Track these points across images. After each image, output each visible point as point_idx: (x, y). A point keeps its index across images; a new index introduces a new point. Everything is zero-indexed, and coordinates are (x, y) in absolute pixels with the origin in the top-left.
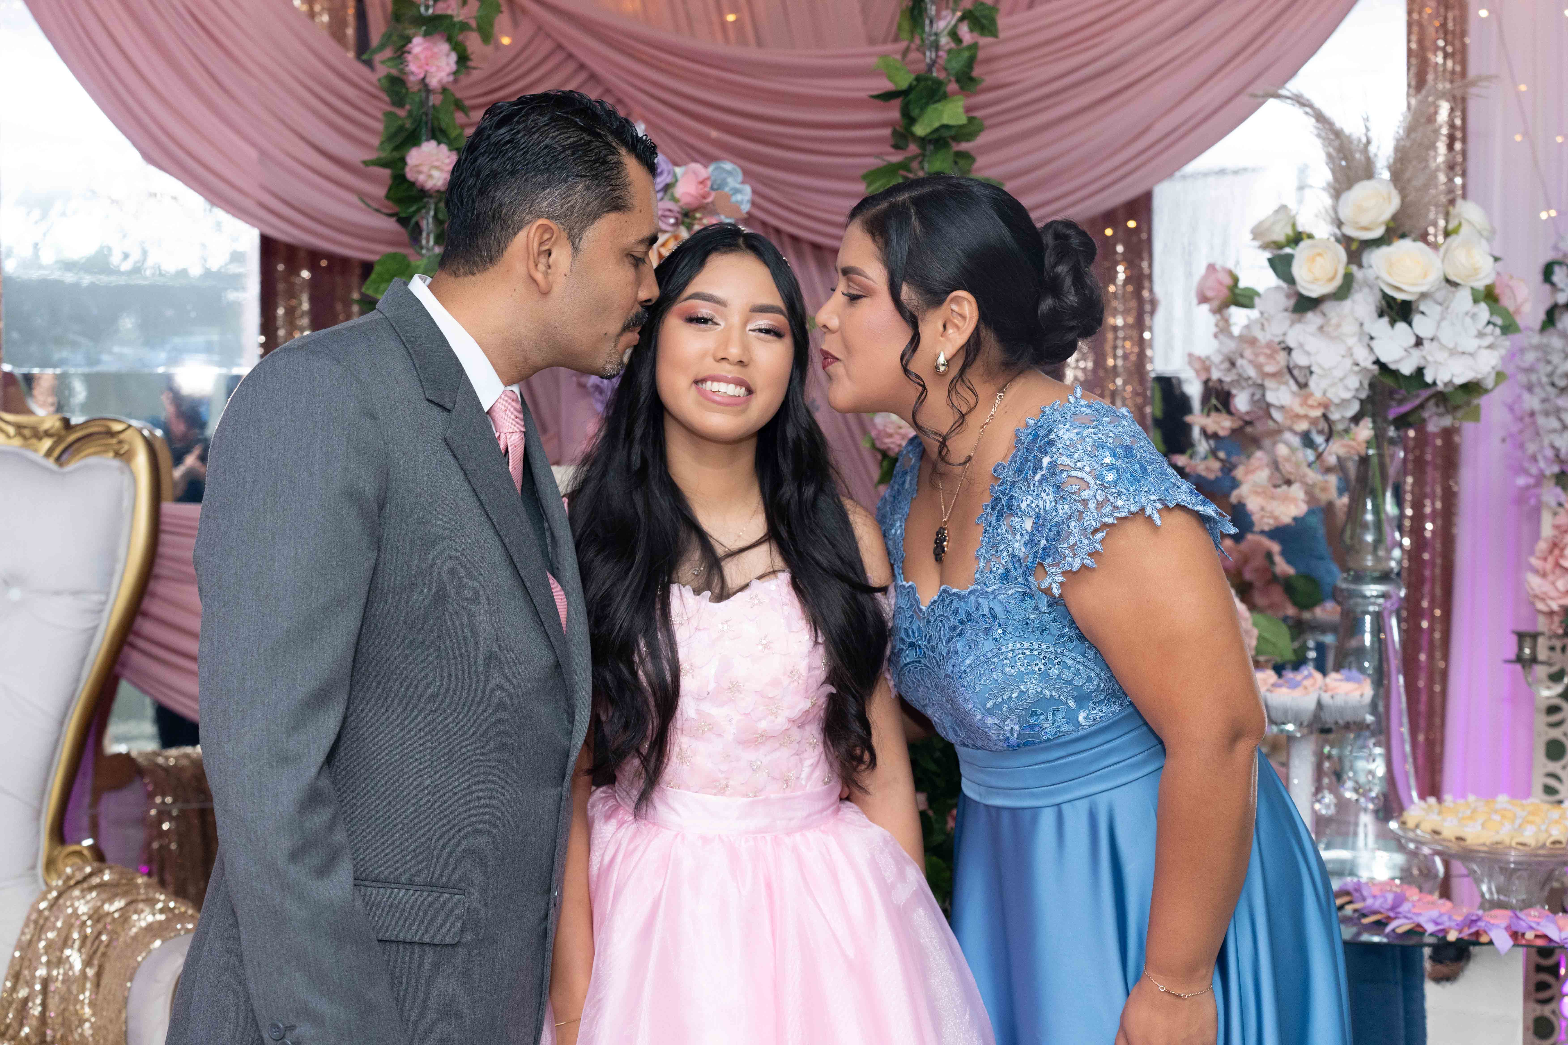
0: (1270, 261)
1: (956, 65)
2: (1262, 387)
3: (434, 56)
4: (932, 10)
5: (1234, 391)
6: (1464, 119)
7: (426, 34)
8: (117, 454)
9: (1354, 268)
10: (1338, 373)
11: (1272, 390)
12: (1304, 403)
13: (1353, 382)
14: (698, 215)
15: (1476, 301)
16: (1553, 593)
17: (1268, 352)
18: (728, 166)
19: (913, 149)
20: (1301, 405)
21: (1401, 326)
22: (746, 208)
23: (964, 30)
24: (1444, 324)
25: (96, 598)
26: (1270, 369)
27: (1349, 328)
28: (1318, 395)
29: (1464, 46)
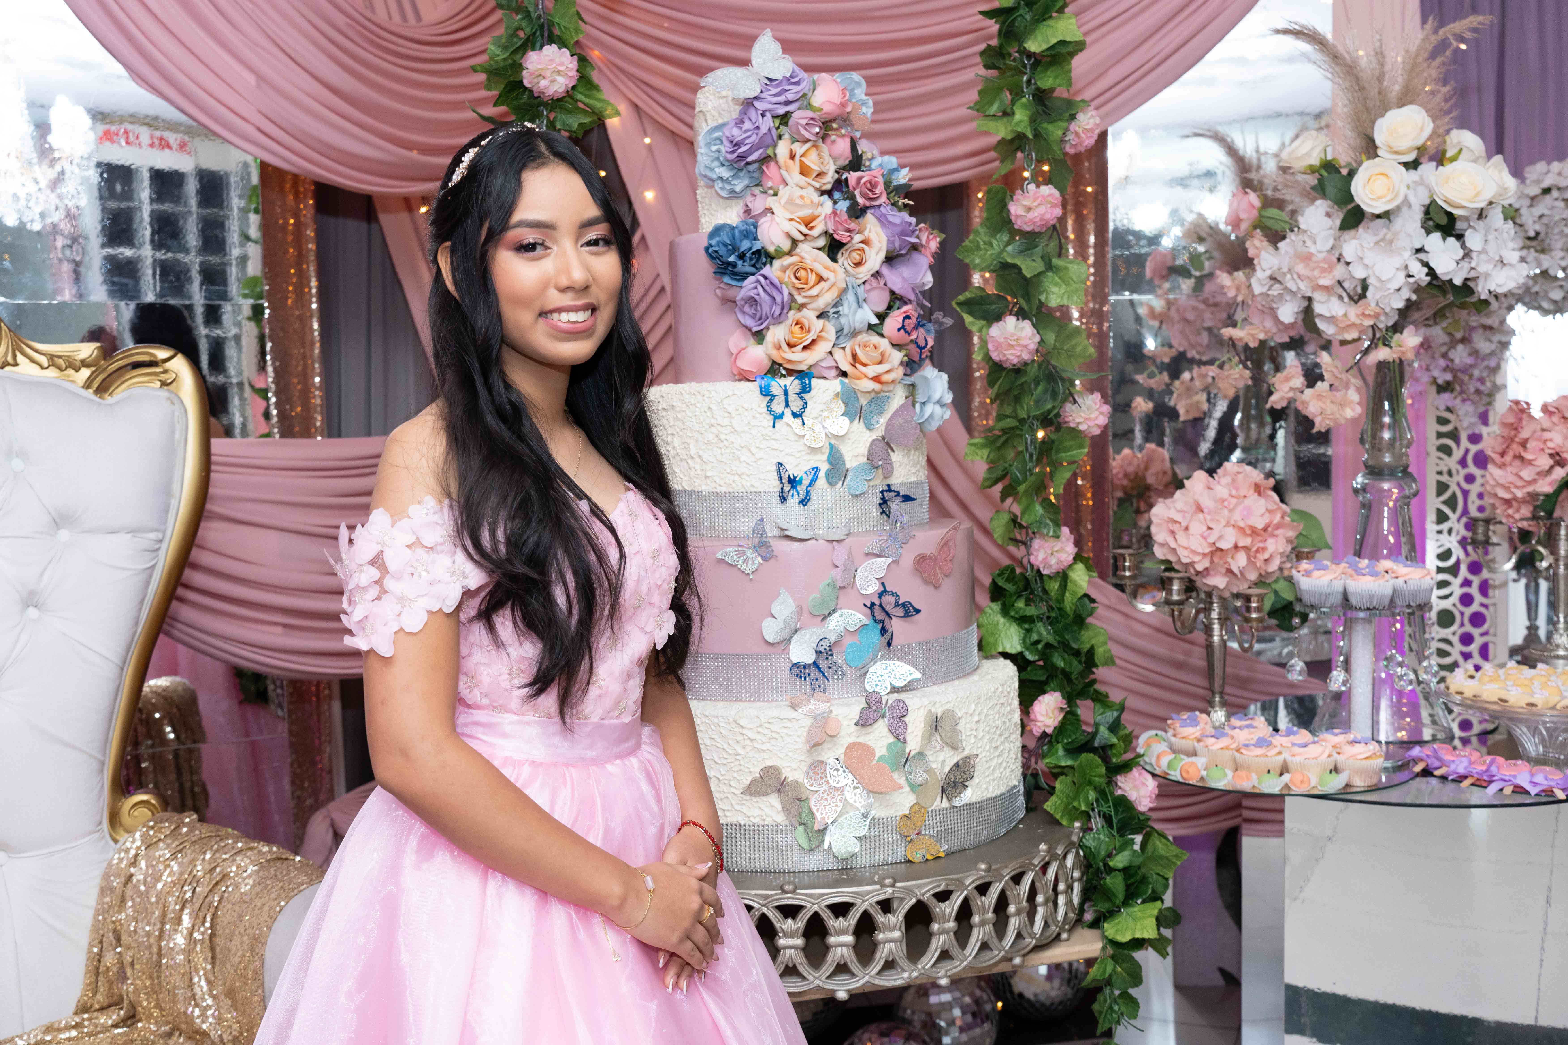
2: (1310, 299)
5: (1275, 306)
8: (164, 384)
10: (1394, 285)
11: (1319, 302)
12: (1362, 313)
13: (1406, 293)
14: (835, 126)
15: (1506, 219)
16: (1520, 483)
17: (1326, 266)
18: (854, 77)
20: (1357, 315)
21: (1451, 240)
24: (1491, 237)
25: (153, 536)
26: (1325, 282)
27: (1404, 243)
28: (1372, 305)
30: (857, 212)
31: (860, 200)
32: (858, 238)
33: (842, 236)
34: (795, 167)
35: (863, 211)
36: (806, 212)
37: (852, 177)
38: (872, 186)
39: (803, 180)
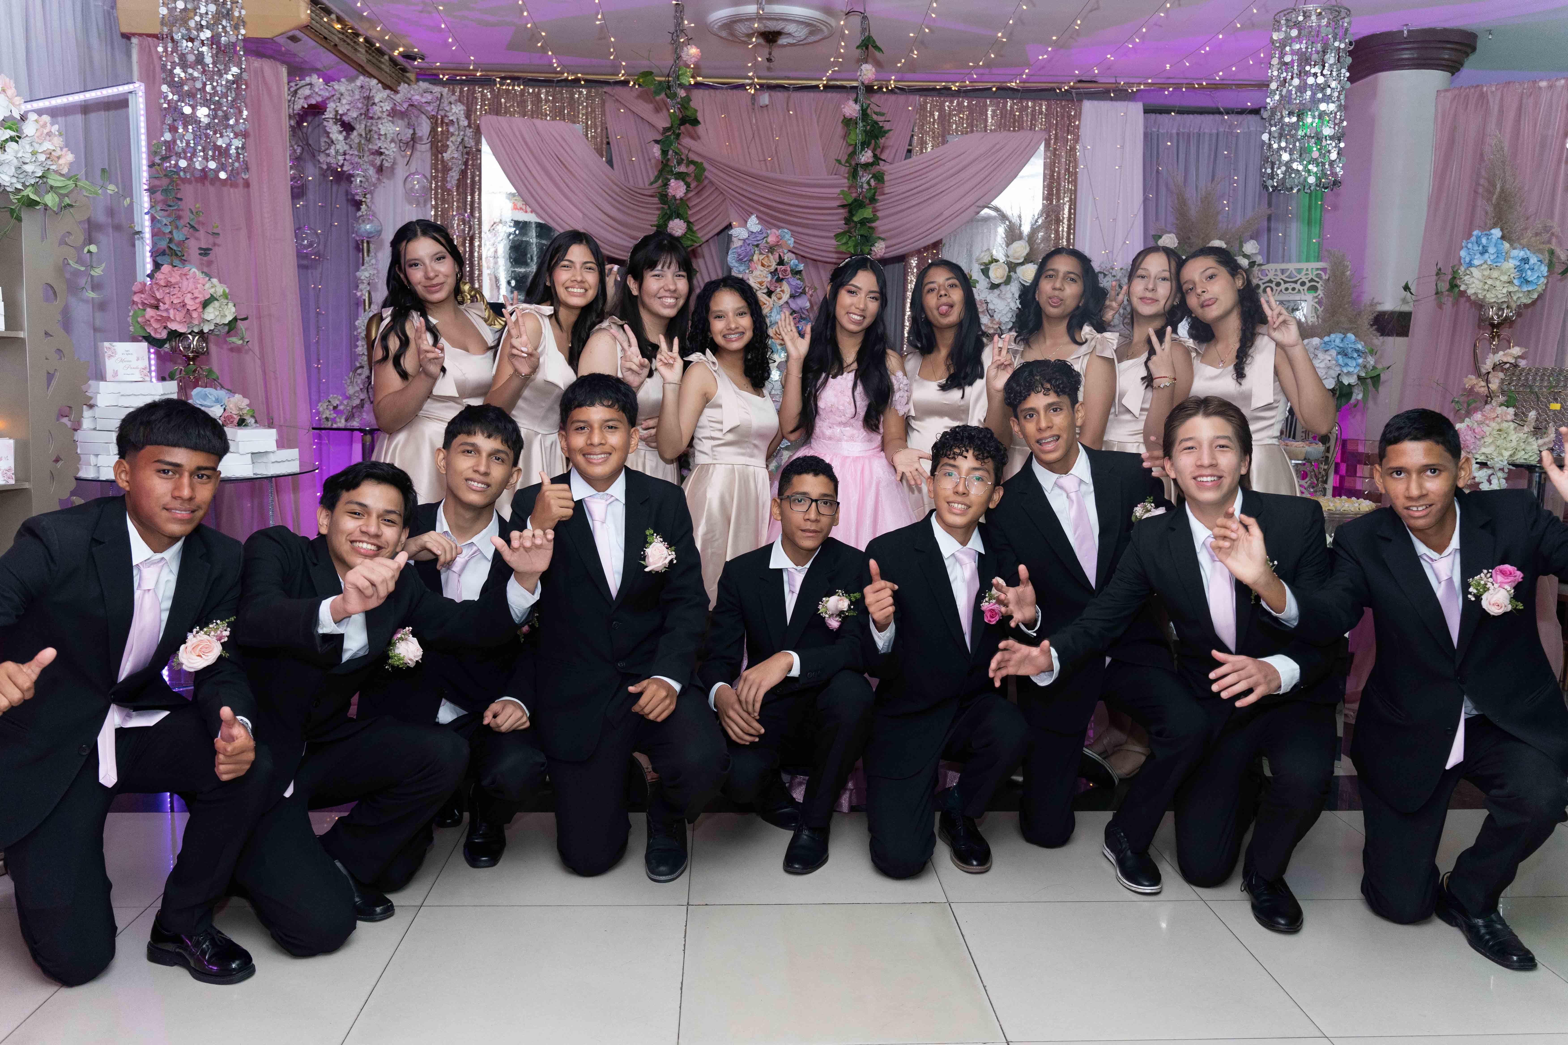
0: (982, 270)
1: (869, 195)
3: (679, 187)
4: (861, 173)
6: (1075, 210)
7: (676, 179)
9: (1012, 274)
10: (1004, 312)
12: (992, 323)
13: (1010, 315)
14: (775, 249)
18: (786, 231)
19: (852, 225)
22: (792, 246)
23: (873, 182)
27: (1009, 295)
28: (997, 320)
29: (1076, 178)
30: (779, 280)
31: (781, 276)
32: (779, 289)
33: (772, 288)
34: (760, 264)
35: (783, 279)
36: (759, 280)
37: (779, 267)
38: (785, 271)
39: (762, 268)
